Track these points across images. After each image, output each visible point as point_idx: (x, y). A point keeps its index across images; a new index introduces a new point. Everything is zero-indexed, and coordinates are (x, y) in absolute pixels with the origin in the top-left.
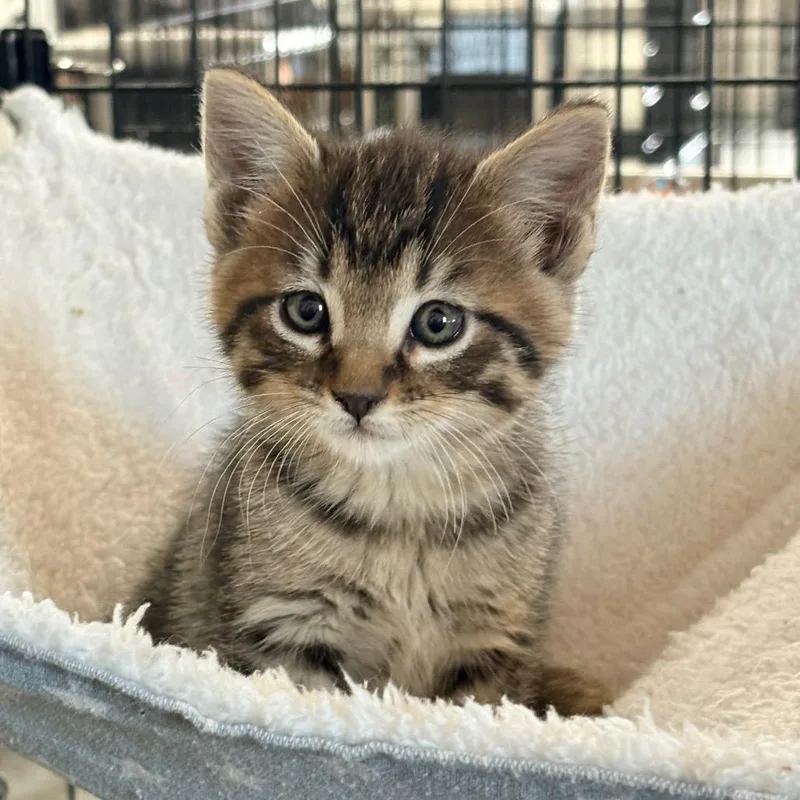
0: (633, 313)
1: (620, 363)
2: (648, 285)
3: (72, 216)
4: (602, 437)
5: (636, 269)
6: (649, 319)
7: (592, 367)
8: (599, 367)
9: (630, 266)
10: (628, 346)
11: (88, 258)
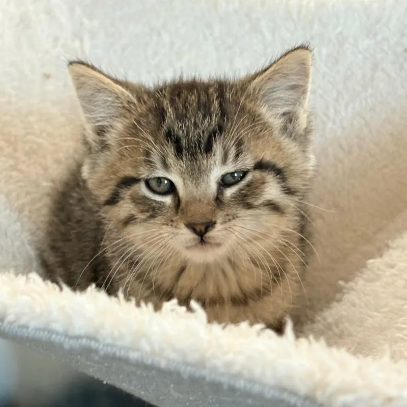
0: (375, 67)
1: (364, 103)
2: (386, 48)
3: (49, 12)
4: (350, 152)
5: (379, 37)
6: (383, 70)
7: (347, 106)
8: (351, 106)
9: (375, 35)
10: (370, 91)
11: (56, 39)
